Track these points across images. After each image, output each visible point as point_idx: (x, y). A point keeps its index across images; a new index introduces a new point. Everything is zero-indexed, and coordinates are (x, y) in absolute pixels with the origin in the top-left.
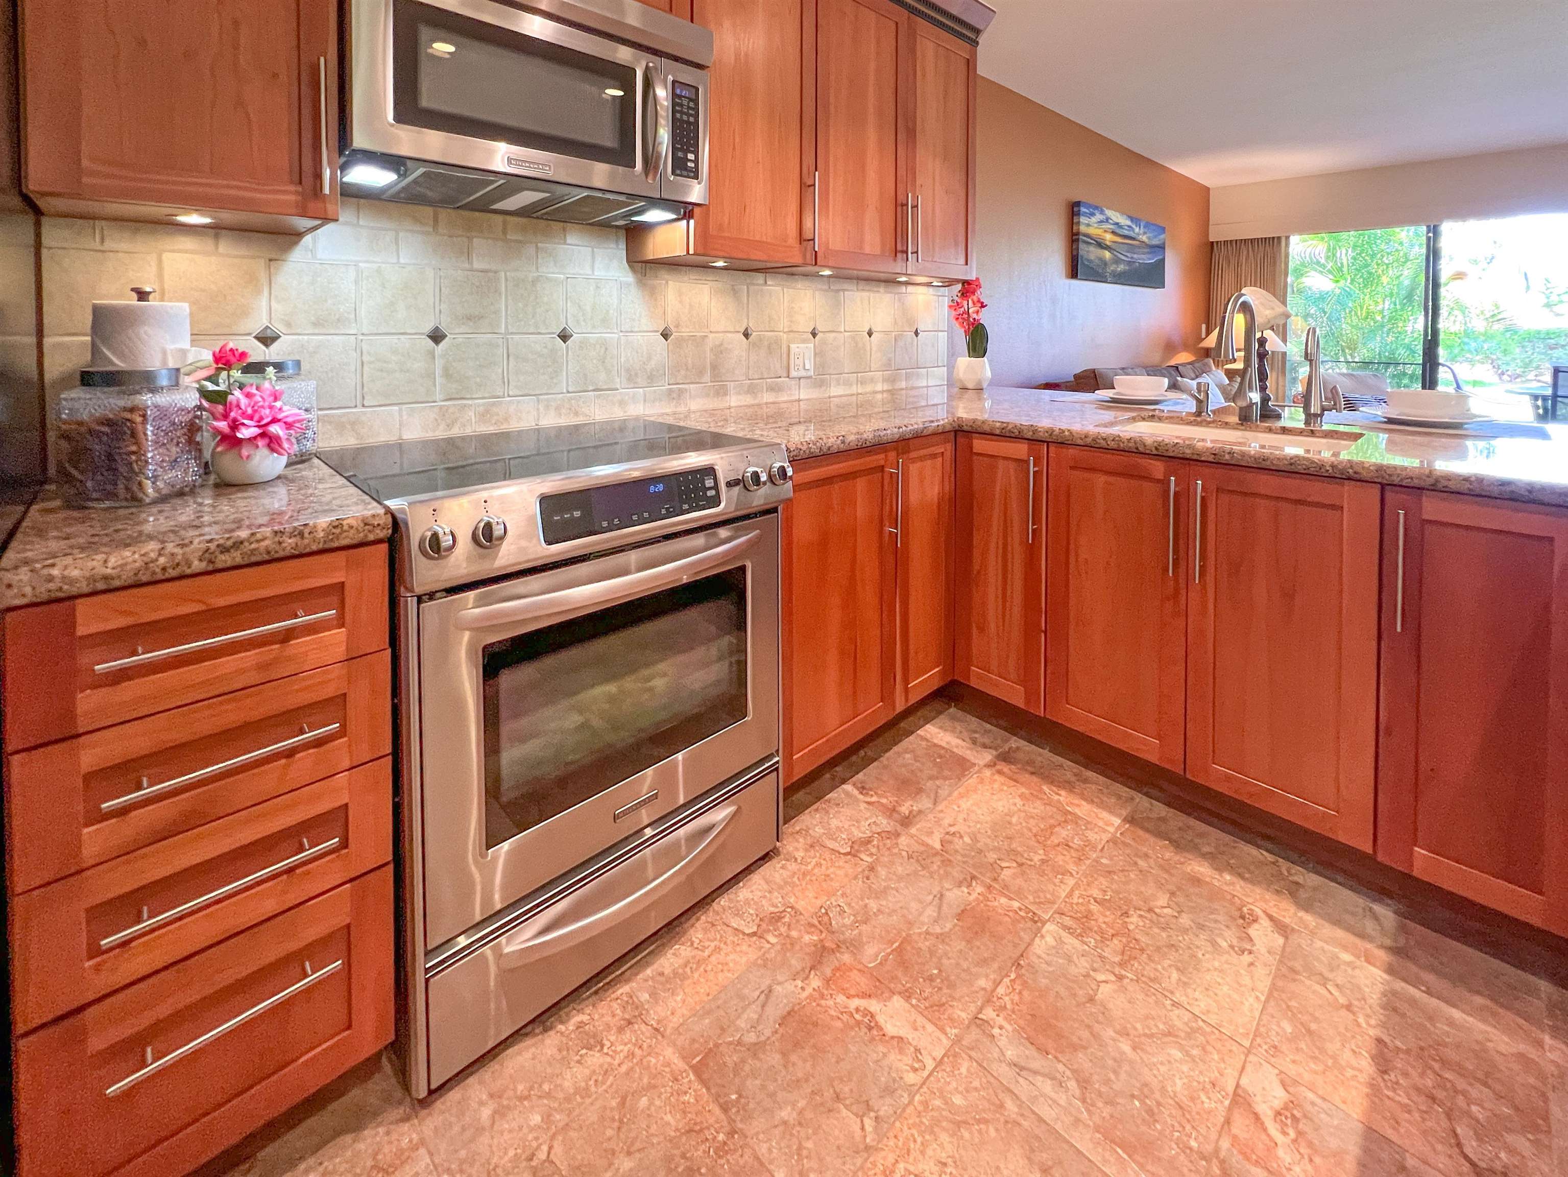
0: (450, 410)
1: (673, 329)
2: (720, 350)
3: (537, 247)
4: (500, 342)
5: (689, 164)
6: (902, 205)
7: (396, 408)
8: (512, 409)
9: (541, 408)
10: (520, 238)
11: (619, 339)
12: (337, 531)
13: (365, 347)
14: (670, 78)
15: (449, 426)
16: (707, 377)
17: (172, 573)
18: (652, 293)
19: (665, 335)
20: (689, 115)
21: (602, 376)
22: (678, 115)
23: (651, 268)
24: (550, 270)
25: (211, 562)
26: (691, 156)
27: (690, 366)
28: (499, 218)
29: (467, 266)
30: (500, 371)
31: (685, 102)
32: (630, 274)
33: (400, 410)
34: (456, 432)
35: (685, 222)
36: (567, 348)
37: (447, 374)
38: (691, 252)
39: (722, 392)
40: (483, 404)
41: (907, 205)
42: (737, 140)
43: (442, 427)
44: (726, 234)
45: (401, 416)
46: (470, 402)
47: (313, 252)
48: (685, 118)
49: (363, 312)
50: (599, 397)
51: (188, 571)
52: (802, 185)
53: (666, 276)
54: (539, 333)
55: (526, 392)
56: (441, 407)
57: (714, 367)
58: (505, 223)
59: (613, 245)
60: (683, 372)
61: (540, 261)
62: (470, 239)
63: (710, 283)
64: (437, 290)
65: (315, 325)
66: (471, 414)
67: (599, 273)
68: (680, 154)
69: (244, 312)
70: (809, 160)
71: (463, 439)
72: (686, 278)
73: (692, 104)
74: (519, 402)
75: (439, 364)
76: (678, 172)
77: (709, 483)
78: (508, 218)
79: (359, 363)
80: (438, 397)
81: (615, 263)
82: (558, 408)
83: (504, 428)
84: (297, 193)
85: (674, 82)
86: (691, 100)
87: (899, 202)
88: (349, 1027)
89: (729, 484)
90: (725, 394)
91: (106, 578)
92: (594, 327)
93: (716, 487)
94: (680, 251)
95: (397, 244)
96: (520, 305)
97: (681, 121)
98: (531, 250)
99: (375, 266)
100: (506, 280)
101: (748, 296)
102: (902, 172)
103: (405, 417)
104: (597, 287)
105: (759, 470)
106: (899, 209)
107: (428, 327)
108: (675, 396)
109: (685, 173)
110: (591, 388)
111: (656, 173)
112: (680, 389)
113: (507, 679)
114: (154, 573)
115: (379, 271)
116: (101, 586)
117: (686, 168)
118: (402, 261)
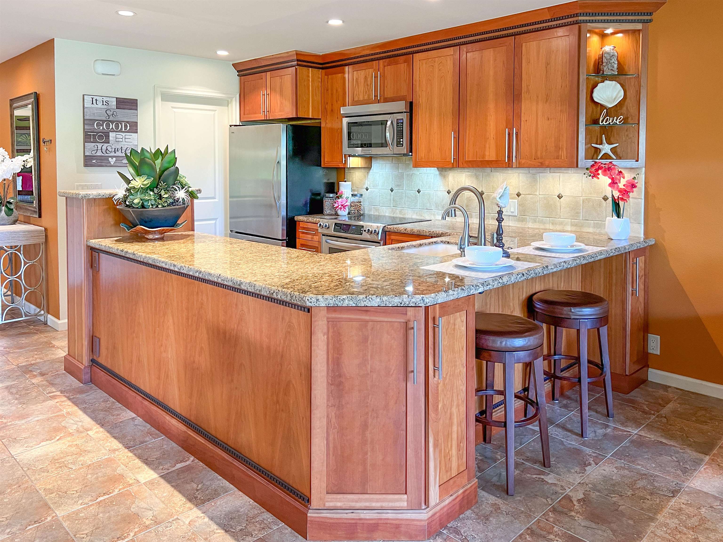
21: (428, 205)
34: (395, 215)
50: (427, 211)
67: (428, 171)
69: (364, 184)
71: (396, 217)
72: (456, 172)
80: (392, 206)
83: (404, 216)
92: (426, 189)
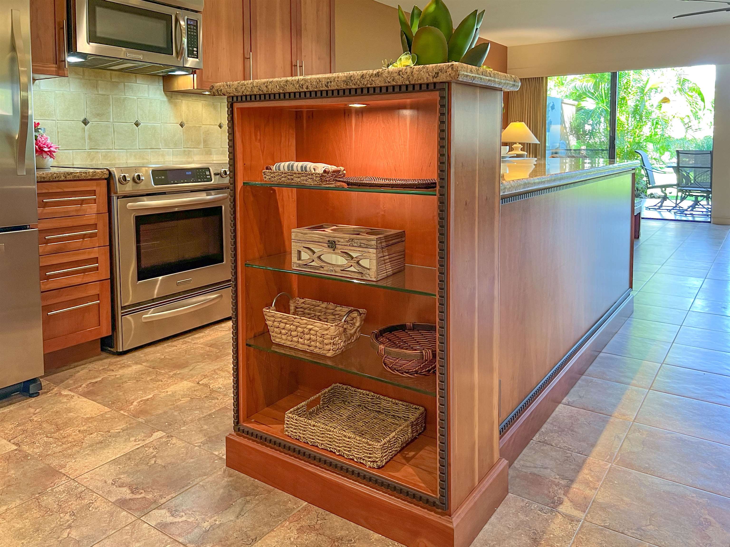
0: (92, 153)
1: (185, 123)
2: (207, 133)
3: (124, 85)
4: (111, 125)
5: (194, 52)
6: (295, 66)
7: (71, 151)
8: (116, 155)
9: (128, 154)
10: (118, 81)
11: (161, 126)
12: (95, 173)
13: (59, 125)
14: (186, 18)
15: (92, 160)
16: (202, 146)
17: (57, 179)
18: (175, 105)
19: (182, 125)
20: (194, 32)
22: (189, 33)
23: (174, 94)
24: (130, 95)
25: (66, 177)
26: (195, 49)
27: (193, 140)
28: (109, 72)
29: (97, 93)
30: (111, 138)
31: (192, 27)
32: (165, 97)
33: (73, 152)
35: (192, 75)
36: (138, 129)
37: (90, 138)
38: (195, 88)
39: (209, 153)
40: (105, 152)
41: (297, 66)
42: (214, 40)
43: (89, 160)
44: (211, 80)
45: (73, 154)
46: (99, 151)
47: (39, 86)
48: (192, 33)
49: (58, 111)
51: (60, 179)
52: (244, 58)
53: (182, 98)
54: (126, 122)
55: (121, 148)
56: (88, 152)
57: (205, 141)
58: (111, 74)
59: (157, 84)
60: (190, 143)
61: (126, 91)
62: (97, 81)
63: (203, 102)
64: (85, 103)
65: (40, 116)
66: (100, 155)
68: (191, 49)
70: (247, 47)
73: (195, 28)
74: (119, 152)
75: (87, 134)
76: (190, 56)
77: (208, 173)
78: (114, 72)
79: (57, 132)
81: (158, 92)
82: (135, 156)
84: (56, 67)
85: (187, 19)
86: (194, 26)
87: (293, 64)
88: (100, 326)
89: (216, 174)
90: (211, 154)
91: (44, 178)
93: (210, 175)
94: (190, 87)
95: (69, 83)
96: (119, 109)
97: (191, 35)
98: (121, 86)
99: (61, 92)
100: (112, 99)
101: (221, 107)
102: (294, 50)
103: (74, 155)
104: (151, 103)
105: (226, 170)
106: (293, 67)
107: (82, 118)
108: (187, 153)
109: (193, 56)
110: (149, 148)
111: (181, 56)
112: (189, 151)
113: (143, 228)
114: (53, 178)
115: (63, 94)
116: (42, 180)
117: (193, 54)
118: (71, 90)
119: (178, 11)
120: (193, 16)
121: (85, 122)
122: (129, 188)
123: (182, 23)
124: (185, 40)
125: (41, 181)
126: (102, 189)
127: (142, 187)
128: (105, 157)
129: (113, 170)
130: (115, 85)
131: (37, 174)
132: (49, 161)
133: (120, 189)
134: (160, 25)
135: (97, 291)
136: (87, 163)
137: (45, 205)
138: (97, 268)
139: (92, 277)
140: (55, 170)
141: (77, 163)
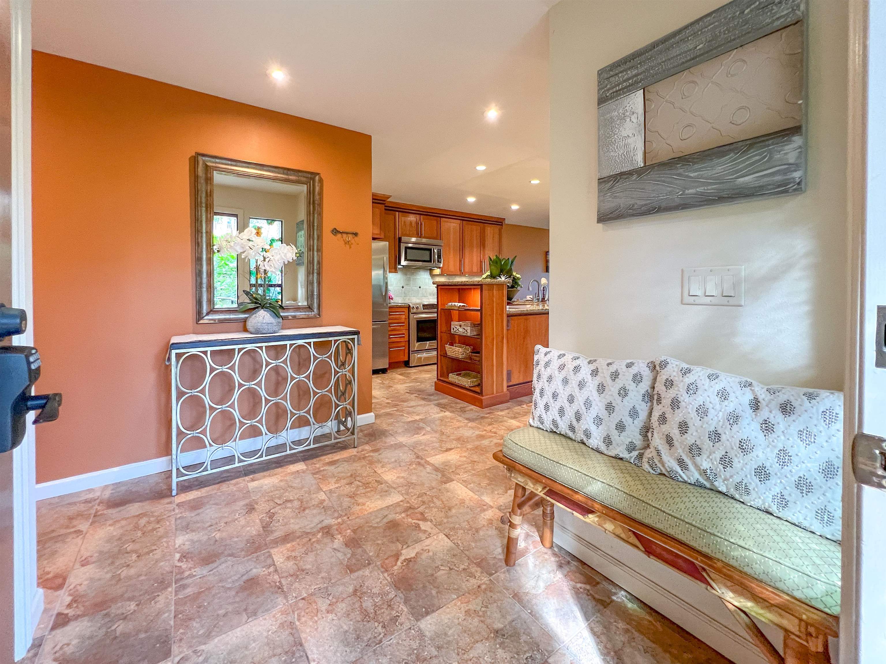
119: (434, 247)
120: (439, 248)
121: (403, 287)
122: (415, 310)
123: (435, 251)
124: (436, 256)
125: (390, 308)
126: (406, 310)
127: (419, 310)
128: (409, 299)
129: (410, 304)
130: (413, 274)
131: (389, 305)
132: (392, 301)
133: (412, 311)
134: (428, 253)
135: (404, 345)
136: (403, 302)
137: (390, 315)
138: (404, 337)
139: (402, 340)
140: (393, 304)
141: (400, 302)
